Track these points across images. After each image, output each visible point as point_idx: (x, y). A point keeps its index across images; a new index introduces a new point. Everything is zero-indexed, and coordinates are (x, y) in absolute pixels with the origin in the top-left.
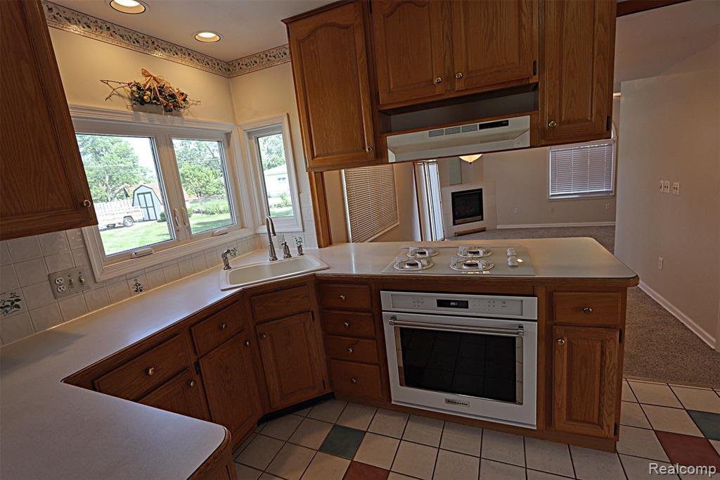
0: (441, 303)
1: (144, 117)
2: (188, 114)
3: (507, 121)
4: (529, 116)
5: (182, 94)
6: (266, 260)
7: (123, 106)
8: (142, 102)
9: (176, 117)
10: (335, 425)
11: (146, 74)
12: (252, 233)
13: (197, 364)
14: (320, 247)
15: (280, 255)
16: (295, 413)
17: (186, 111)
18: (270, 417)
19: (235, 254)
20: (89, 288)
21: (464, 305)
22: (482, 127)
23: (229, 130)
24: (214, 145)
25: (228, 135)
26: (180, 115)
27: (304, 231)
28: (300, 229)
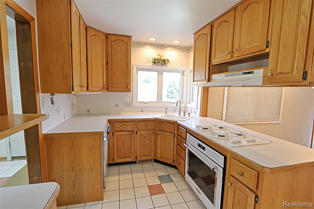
0: (199, 145)
1: (155, 67)
2: (169, 66)
3: (253, 71)
4: (263, 69)
5: (168, 60)
6: (177, 115)
7: (150, 64)
8: (155, 63)
9: (165, 67)
10: (169, 175)
11: (159, 55)
12: (184, 105)
13: (137, 132)
14: (200, 116)
15: (182, 114)
16: (165, 166)
17: (169, 64)
18: (156, 161)
19: (175, 111)
20: (131, 107)
21: (204, 149)
22: (244, 73)
23: (184, 70)
24: (178, 75)
25: (184, 71)
26: (166, 66)
27: (197, 108)
28: (196, 108)
